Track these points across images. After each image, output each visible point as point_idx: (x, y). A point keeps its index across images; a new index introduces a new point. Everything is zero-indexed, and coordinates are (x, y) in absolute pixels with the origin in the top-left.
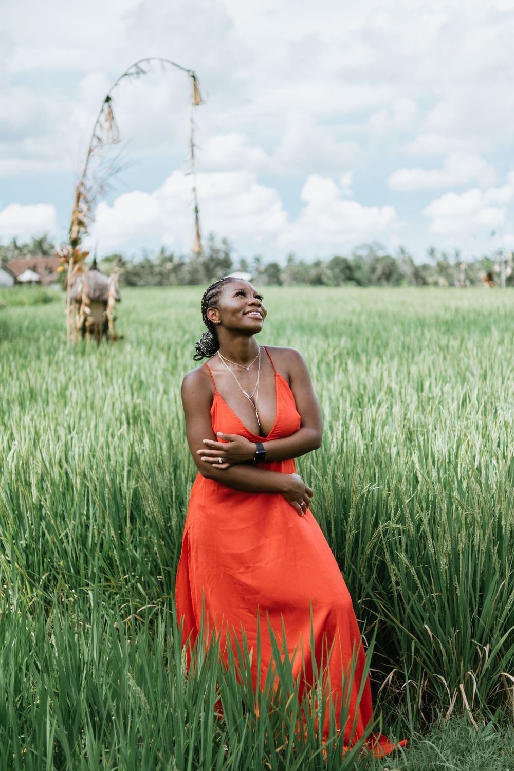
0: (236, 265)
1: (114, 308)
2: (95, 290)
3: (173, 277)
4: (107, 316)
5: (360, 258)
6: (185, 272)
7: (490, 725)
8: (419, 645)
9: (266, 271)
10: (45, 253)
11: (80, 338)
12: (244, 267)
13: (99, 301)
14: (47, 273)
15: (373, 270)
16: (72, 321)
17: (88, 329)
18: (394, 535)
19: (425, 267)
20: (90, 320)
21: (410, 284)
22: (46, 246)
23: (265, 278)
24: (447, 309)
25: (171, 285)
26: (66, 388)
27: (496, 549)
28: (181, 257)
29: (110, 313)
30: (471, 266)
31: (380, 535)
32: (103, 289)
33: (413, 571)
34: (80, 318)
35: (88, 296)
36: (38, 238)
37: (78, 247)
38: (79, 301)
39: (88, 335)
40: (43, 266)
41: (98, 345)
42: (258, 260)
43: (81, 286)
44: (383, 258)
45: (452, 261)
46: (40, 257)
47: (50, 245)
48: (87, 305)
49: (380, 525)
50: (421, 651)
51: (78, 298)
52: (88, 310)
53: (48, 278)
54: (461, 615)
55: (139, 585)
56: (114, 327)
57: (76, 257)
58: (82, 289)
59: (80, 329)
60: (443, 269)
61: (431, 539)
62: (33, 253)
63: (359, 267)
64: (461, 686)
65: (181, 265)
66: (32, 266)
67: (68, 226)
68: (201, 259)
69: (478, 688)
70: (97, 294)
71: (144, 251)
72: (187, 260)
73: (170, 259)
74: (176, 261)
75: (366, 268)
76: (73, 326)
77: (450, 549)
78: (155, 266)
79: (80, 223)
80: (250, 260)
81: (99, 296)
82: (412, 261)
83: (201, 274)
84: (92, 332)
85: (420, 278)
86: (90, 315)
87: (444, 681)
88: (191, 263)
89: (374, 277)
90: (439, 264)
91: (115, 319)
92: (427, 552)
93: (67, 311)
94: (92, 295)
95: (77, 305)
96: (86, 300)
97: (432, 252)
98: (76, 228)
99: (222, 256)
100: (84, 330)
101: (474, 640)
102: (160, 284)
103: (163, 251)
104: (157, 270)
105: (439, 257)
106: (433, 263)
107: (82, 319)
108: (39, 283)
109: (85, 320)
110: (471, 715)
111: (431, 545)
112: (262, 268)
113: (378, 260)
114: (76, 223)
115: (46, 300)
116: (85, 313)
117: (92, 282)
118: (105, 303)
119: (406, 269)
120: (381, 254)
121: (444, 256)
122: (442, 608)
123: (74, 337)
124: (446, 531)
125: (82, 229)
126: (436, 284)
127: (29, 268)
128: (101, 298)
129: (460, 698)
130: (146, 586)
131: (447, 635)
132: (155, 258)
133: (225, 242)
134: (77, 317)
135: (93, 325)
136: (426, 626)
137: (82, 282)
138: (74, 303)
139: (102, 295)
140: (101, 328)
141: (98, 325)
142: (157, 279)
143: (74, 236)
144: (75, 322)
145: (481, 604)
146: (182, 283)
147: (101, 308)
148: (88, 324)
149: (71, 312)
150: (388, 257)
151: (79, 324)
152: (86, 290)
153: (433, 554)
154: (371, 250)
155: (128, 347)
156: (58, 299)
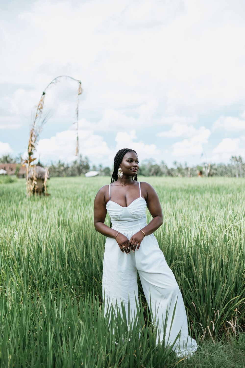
0: (91, 168)
1: (47, 182)
2: (39, 174)
3: (64, 173)
4: (44, 185)
5: (145, 165)
6: (69, 171)
7: (220, 342)
8: (190, 311)
9: (104, 171)
10: (8, 162)
11: (32, 195)
12: (95, 169)
13: (41, 179)
14: (10, 170)
15: (150, 170)
16: (29, 187)
17: (36, 191)
18: (179, 265)
19: (172, 169)
20: (37, 187)
21: (166, 176)
22: (8, 159)
23: (103, 173)
24: (185, 185)
25: (63, 176)
26: (30, 213)
27: (221, 271)
28: (68, 165)
29: (45, 184)
30: (192, 169)
31: (173, 266)
32: (42, 174)
33: (187, 280)
34: (32, 186)
35: (36, 177)
36: (5, 156)
37: (31, 156)
38: (32, 179)
39: (36, 193)
40: (9, 167)
41: (40, 198)
42: (101, 166)
43: (33, 172)
44: (154, 166)
45: (184, 167)
46: (6, 164)
47: (11, 159)
48: (35, 180)
49: (173, 262)
50: (191, 313)
51: (32, 177)
52: (36, 183)
53: (11, 172)
54: (207, 298)
55: (71, 289)
56: (47, 190)
57: (31, 160)
58: (34, 173)
59: (32, 191)
60: (179, 170)
61: (194, 267)
62: (3, 162)
63: (144, 169)
64: (208, 327)
65: (68, 168)
66: (3, 167)
67: (27, 147)
68: (76, 165)
69: (215, 327)
70: (40, 176)
71: (52, 162)
72: (70, 166)
73: (63, 165)
74: (65, 166)
75: (147, 169)
76: (29, 190)
77: (202, 271)
78: (56, 168)
79: (32, 146)
80: (97, 166)
81: (41, 177)
82: (166, 167)
83: (76, 172)
84: (37, 192)
85: (170, 173)
86: (37, 185)
87: (201, 325)
88: (72, 167)
89: (151, 173)
90: (178, 168)
91: (47, 187)
92: (193, 273)
93: (27, 183)
94: (37, 176)
95: (31, 181)
96: (35, 178)
97: (175, 163)
98: (30, 148)
99: (85, 164)
100: (34, 191)
101: (213, 308)
102: (58, 176)
103: (59, 162)
104: (57, 170)
105: (178, 165)
106: (175, 168)
107: (33, 186)
108: (6, 174)
109: (35, 187)
110: (212, 338)
111: (194, 269)
112: (103, 169)
113: (152, 166)
114: (30, 145)
115: (11, 181)
116: (34, 184)
117: (38, 171)
118: (43, 180)
119: (164, 170)
120: (153, 164)
121: (181, 166)
122: (200, 295)
123: (29, 194)
124: (201, 264)
125: (33, 148)
126: (177, 176)
127: (2, 168)
128: (41, 178)
129: (207, 332)
130: (75, 290)
131: (202, 305)
132: (56, 165)
133: (86, 158)
134: (31, 186)
135: (38, 189)
136: (193, 303)
137: (34, 171)
138: (30, 179)
139: (42, 176)
140: (41, 190)
141: (40, 189)
142: (57, 174)
143: (30, 151)
144: (30, 187)
145: (215, 294)
146: (68, 176)
147: (41, 182)
148: (36, 189)
149: (28, 183)
150: (156, 165)
151: (32, 189)
152: (35, 174)
153: (195, 273)
154: (149, 163)
155: (54, 198)
156: (16, 181)
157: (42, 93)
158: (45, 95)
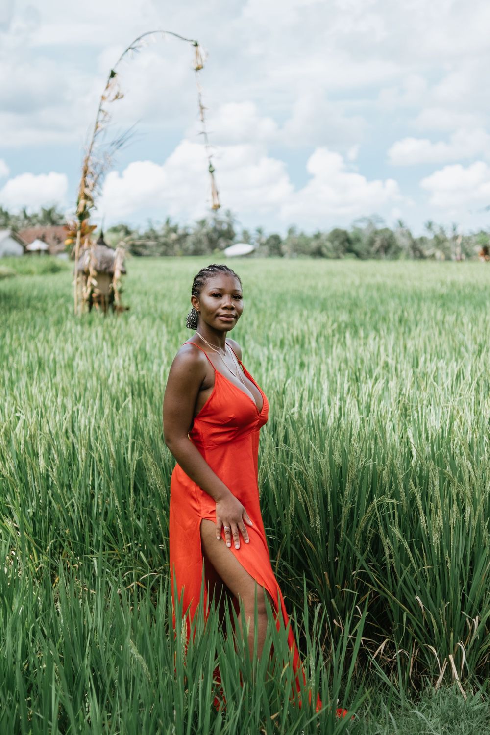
0: (239, 237)
1: (120, 280)
2: (101, 263)
3: (177, 247)
4: (113, 288)
5: (360, 230)
6: (189, 244)
7: (479, 694)
8: (411, 616)
9: (268, 242)
10: (54, 223)
11: (87, 308)
12: (247, 239)
13: (105, 273)
14: (55, 242)
15: (372, 242)
16: (79, 292)
17: (95, 300)
18: (388, 509)
19: (422, 240)
20: (97, 291)
21: (407, 257)
22: (54, 216)
23: (266, 249)
24: (443, 283)
25: (175, 255)
26: (73, 358)
27: (487, 524)
28: (186, 228)
29: (116, 286)
30: (467, 240)
31: (375, 509)
32: (110, 262)
33: (406, 545)
34: (87, 289)
35: (95, 269)
36: (47, 208)
37: (85, 221)
38: (86, 274)
39: (96, 306)
40: (52, 236)
41: (105, 316)
42: (260, 231)
43: (89, 258)
44: (382, 231)
45: (449, 235)
46: (49, 226)
47: (59, 215)
48: (94, 277)
49: (375, 500)
50: (412, 622)
51: (85, 270)
52: (95, 282)
53: (57, 247)
54: (451, 588)
55: (141, 553)
56: (120, 298)
57: (84, 230)
58: (90, 261)
59: (87, 300)
60: (440, 242)
61: (423, 514)
62: (42, 223)
63: (358, 240)
64: (451, 657)
65: (186, 235)
66: (41, 236)
67: (76, 200)
68: (205, 231)
69: (467, 659)
70: (104, 266)
71: (150, 221)
72: (191, 231)
73: (175, 230)
74: (180, 231)
75: (365, 240)
76: (80, 298)
77: (441, 524)
78: (161, 236)
79: (87, 197)
80: (252, 232)
81: (106, 269)
82: (410, 235)
83: (205, 245)
84: (99, 303)
85: (417, 251)
86: (97, 287)
87: (434, 651)
88: (196, 234)
89: (373, 250)
90: (436, 237)
91: (121, 291)
92: (420, 527)
93: (74, 283)
94: (99, 268)
95: (84, 277)
96: (92, 272)
97: (430, 226)
98: (82, 202)
99: (225, 227)
100: (91, 301)
101: (463, 612)
102: (165, 254)
103: (168, 222)
104: (162, 240)
105: (437, 230)
106: (430, 236)
107: (89, 290)
108: (47, 252)
109: (92, 292)
110: (459, 684)
111: (423, 520)
112: (264, 240)
113: (376, 233)
114: (83, 197)
115: (55, 270)
116: (91, 285)
117: (99, 255)
118: (111, 275)
119: (403, 242)
120: (380, 227)
121: (442, 231)
122: (434, 581)
123: (81, 308)
124: (439, 507)
125: (89, 203)
126: (433, 257)
127: (38, 238)
128: (107, 271)
129: (449, 668)
130: (148, 554)
131: (438, 606)
132: (160, 229)
133: (228, 214)
134: (84, 289)
135: (99, 296)
136: (418, 598)
137: (90, 255)
138: (81, 275)
139: (108, 267)
140: (107, 299)
141: (104, 297)
142: (162, 249)
143: (81, 210)
144: (82, 293)
145: (471, 578)
146: (186, 253)
147: (108, 280)
148: (94, 295)
149: (78, 283)
150: (387, 230)
151: (86, 295)
152: (93, 263)
153: (425, 528)
154: (371, 224)
155: (133, 318)
156: (66, 269)
157: (109, 74)
158: (117, 77)
